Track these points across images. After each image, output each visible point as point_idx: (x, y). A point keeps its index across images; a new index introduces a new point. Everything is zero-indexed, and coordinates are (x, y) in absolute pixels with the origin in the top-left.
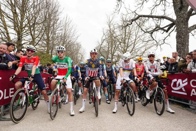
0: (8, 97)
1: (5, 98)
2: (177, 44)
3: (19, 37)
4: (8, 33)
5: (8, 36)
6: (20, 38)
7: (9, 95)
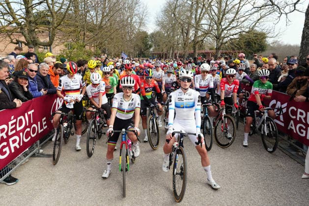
0: (42, 130)
1: (40, 131)
2: (304, 28)
3: (28, 8)
4: (9, 3)
5: (10, 9)
6: (30, 9)
7: (43, 128)
